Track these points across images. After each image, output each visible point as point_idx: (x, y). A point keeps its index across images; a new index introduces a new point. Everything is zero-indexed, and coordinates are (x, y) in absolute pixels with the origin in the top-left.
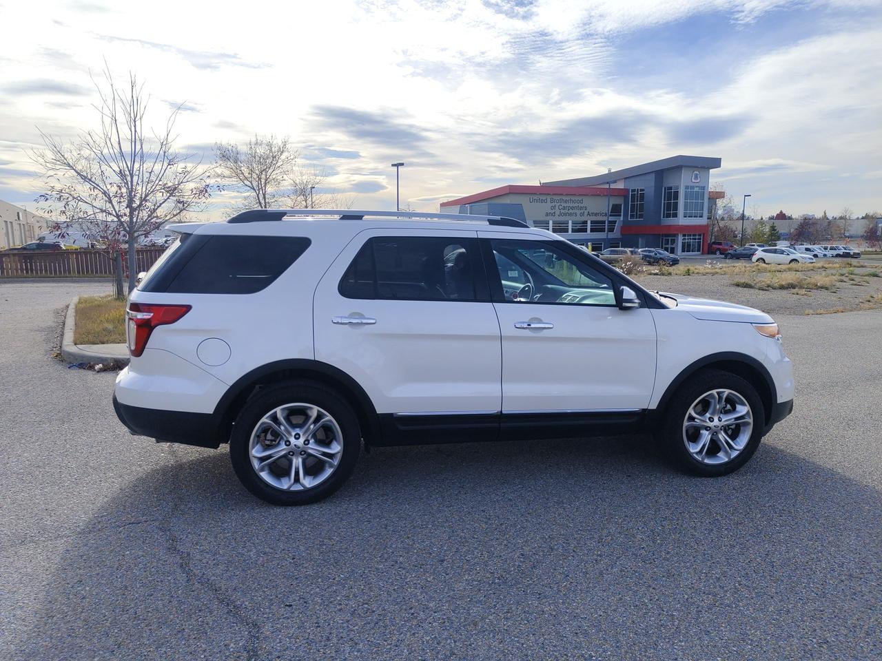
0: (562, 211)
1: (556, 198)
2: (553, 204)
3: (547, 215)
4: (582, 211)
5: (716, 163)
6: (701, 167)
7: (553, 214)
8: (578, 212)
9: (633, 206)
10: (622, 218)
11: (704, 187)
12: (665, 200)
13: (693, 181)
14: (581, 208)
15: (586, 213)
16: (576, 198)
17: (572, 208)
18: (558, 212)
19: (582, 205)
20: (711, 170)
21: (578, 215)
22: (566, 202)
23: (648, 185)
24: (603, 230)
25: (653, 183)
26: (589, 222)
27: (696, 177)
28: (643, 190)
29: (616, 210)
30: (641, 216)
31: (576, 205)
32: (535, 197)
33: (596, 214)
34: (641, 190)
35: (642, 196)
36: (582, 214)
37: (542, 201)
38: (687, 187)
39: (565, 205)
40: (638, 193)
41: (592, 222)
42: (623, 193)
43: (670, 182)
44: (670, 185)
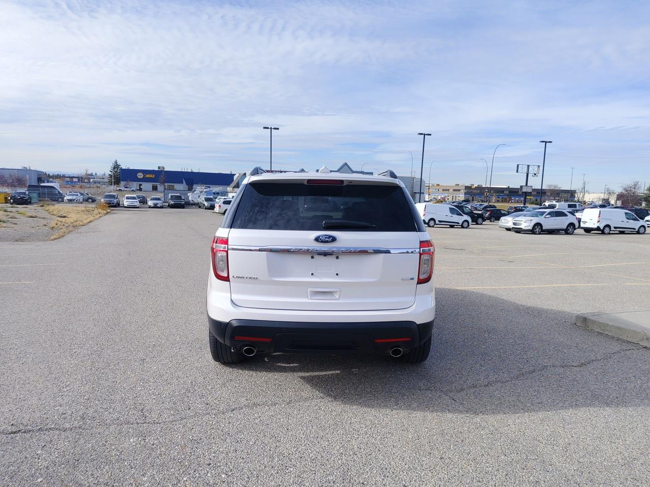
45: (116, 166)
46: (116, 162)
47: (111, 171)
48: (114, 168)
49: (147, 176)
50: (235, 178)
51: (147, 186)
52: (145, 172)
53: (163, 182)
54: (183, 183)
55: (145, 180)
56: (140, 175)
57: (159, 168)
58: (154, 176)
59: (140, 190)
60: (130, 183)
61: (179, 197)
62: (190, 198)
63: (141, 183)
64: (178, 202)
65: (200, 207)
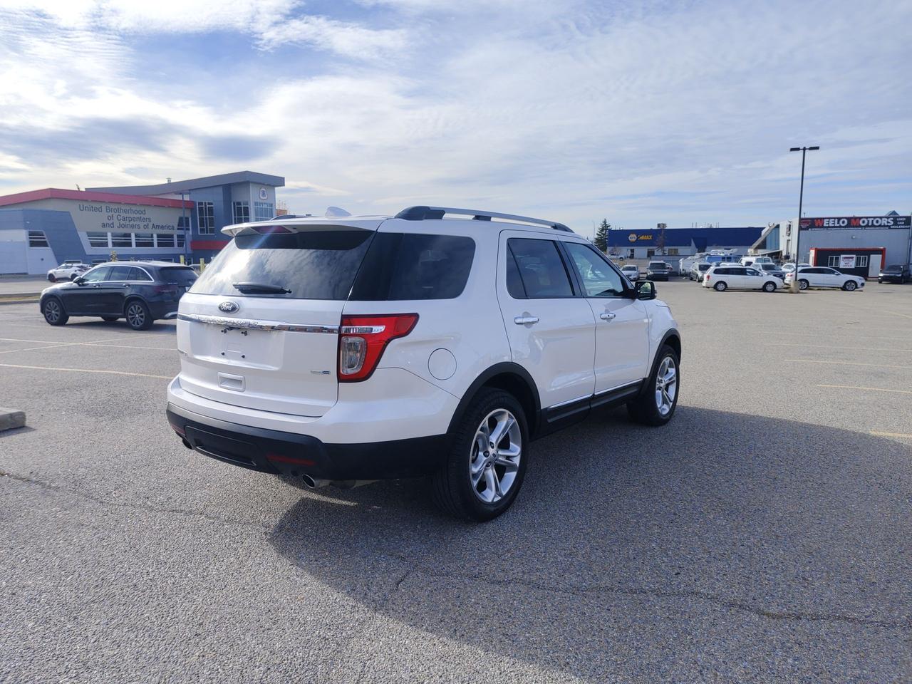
0: (122, 222)
1: (112, 206)
2: (110, 214)
3: (104, 225)
4: (145, 223)
5: (280, 181)
6: (267, 185)
7: (112, 225)
8: (142, 224)
9: (202, 220)
10: (191, 232)
11: (272, 205)
12: (235, 215)
13: (262, 197)
14: (144, 220)
15: (151, 226)
16: (138, 208)
17: (134, 219)
18: (116, 223)
19: (145, 216)
20: (276, 188)
21: (142, 226)
22: (125, 211)
23: (216, 199)
24: (171, 245)
25: (221, 198)
26: (155, 236)
27: (264, 195)
28: (211, 204)
29: (182, 223)
30: (212, 231)
31: (138, 216)
32: (86, 204)
33: (162, 227)
34: (209, 204)
35: (211, 210)
36: (147, 227)
37: (96, 210)
38: (256, 204)
39: (126, 215)
40: (205, 206)
41: (159, 236)
42: (190, 206)
43: (239, 197)
44: (238, 200)
45: (605, 227)
46: (605, 222)
47: (598, 234)
48: (602, 230)
49: (642, 238)
50: (763, 232)
51: (641, 251)
52: (639, 232)
53: (662, 246)
54: (690, 245)
55: (639, 243)
56: (633, 238)
57: (659, 225)
58: (651, 237)
59: (632, 257)
60: (618, 248)
61: (663, 266)
62: (681, 267)
63: (632, 248)
64: (659, 272)
65: (692, 279)
